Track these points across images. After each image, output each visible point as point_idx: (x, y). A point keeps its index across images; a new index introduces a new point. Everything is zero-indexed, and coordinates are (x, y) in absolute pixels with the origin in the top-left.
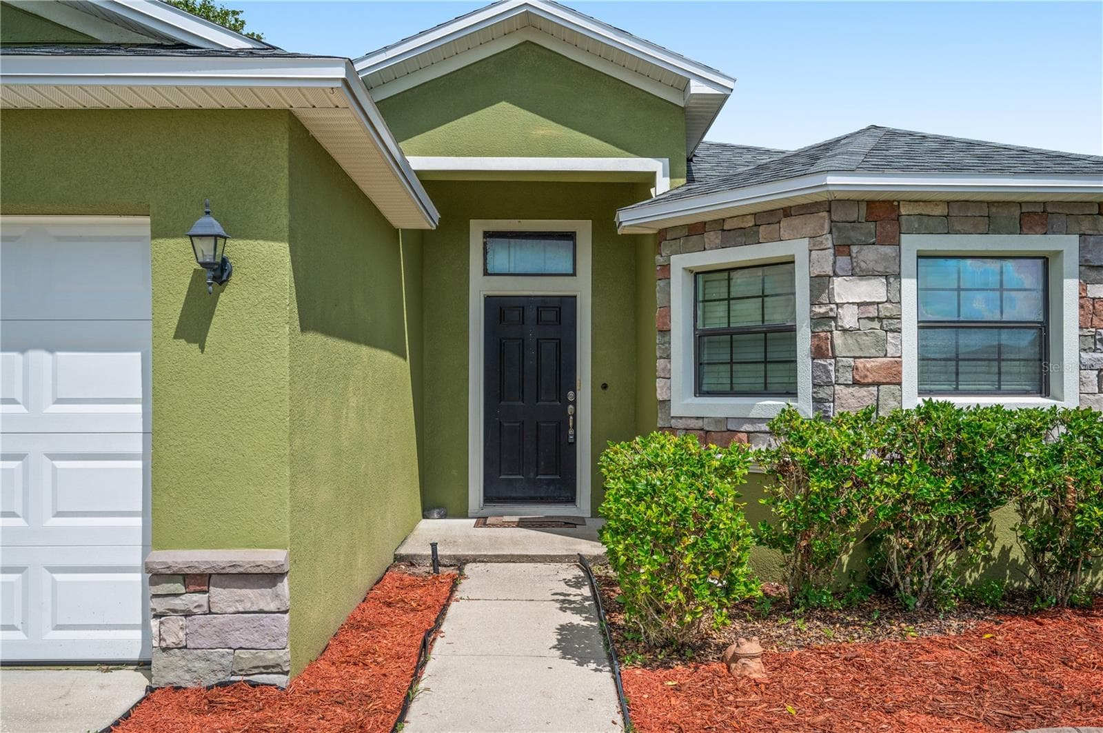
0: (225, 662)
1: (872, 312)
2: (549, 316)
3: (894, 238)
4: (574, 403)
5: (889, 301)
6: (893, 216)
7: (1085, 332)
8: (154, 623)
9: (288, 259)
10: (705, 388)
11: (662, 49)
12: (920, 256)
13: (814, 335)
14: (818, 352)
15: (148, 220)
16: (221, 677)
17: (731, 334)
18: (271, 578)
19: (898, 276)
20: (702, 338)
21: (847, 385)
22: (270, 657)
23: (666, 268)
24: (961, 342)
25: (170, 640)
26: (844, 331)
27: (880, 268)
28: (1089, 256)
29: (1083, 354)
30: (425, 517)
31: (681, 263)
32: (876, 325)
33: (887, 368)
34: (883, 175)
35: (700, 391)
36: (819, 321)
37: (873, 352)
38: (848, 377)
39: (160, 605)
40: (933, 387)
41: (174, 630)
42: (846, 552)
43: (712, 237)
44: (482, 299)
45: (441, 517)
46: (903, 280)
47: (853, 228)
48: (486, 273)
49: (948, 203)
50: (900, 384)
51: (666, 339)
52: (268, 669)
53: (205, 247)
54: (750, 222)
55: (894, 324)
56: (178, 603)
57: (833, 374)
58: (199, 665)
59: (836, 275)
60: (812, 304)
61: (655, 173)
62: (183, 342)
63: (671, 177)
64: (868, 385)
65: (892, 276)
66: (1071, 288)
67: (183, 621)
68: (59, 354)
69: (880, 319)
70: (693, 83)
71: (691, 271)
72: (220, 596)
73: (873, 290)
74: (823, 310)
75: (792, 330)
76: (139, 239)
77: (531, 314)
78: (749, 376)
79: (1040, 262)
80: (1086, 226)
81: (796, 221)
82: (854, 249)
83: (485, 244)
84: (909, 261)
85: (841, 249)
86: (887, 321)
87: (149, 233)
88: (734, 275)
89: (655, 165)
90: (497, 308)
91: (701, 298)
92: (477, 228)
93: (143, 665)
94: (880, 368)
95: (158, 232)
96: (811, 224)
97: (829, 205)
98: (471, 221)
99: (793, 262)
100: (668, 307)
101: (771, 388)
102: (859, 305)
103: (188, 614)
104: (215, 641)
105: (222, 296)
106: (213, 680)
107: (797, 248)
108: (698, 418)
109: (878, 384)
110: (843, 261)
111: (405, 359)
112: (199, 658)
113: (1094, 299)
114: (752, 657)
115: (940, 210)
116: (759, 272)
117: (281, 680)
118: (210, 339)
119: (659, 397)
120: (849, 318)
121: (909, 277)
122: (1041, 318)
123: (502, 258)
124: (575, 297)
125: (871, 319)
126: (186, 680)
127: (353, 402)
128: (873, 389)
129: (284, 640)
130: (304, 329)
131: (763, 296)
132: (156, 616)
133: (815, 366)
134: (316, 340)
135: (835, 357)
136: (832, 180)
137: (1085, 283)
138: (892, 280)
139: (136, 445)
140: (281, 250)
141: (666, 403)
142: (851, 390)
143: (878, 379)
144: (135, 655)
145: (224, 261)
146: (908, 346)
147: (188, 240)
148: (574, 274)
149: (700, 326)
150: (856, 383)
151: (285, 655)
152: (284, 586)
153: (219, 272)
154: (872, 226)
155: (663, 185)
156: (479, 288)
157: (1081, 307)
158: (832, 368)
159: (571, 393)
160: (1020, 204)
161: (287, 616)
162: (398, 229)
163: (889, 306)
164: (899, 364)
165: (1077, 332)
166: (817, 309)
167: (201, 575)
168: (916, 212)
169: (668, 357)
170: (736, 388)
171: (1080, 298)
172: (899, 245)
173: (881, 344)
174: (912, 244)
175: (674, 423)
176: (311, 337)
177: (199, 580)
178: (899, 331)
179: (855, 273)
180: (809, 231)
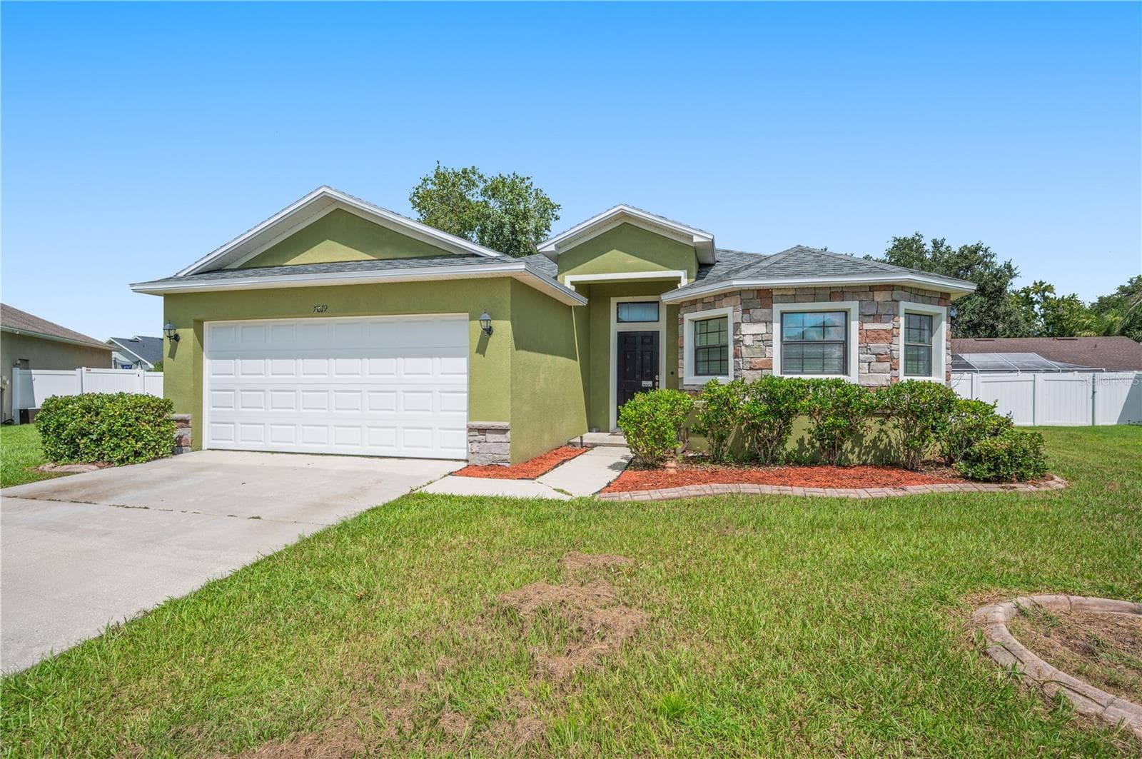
0: (491, 458)
1: (759, 338)
2: (648, 340)
3: (769, 305)
4: (658, 381)
5: (767, 333)
6: (770, 296)
7: (862, 345)
8: (470, 444)
9: (510, 325)
10: (699, 372)
11: (680, 224)
12: (782, 313)
13: (735, 348)
14: (736, 356)
15: (468, 314)
16: (489, 463)
17: (707, 348)
18: (504, 431)
19: (771, 322)
20: (697, 350)
21: (747, 370)
22: (504, 457)
23: (683, 319)
24: (805, 350)
25: (474, 450)
26: (746, 346)
27: (763, 319)
28: (863, 311)
29: (861, 355)
30: (590, 432)
31: (688, 317)
32: (761, 343)
33: (766, 362)
34: (759, 280)
35: (697, 374)
36: (737, 342)
37: (759, 355)
38: (748, 366)
39: (472, 439)
40: (792, 371)
41: (475, 447)
42: (747, 442)
43: (699, 306)
44: (617, 333)
45: (596, 432)
46: (774, 324)
47: (751, 302)
48: (618, 321)
49: (795, 289)
50: (772, 369)
51: (682, 351)
52: (504, 461)
53: (484, 324)
54: (712, 300)
55: (769, 343)
56: (476, 438)
57: (741, 365)
58: (483, 458)
59: (743, 322)
60: (734, 335)
61: (680, 277)
62: (478, 354)
63: (688, 278)
64: (757, 370)
65: (768, 322)
66: (854, 326)
67: (478, 444)
68: (443, 359)
69: (763, 341)
70: (694, 236)
71: (693, 320)
72: (489, 437)
73: (760, 328)
74: (738, 337)
75: (727, 346)
76: (466, 320)
77: (639, 339)
78: (715, 367)
79: (844, 313)
80: (863, 297)
81: (728, 299)
82: (751, 311)
83: (618, 308)
84: (777, 316)
85: (745, 311)
86: (766, 341)
87: (468, 318)
88: (709, 322)
89: (681, 274)
90: (624, 338)
91: (698, 332)
92: (614, 301)
93: (467, 461)
94: (762, 362)
95: (471, 319)
96: (732, 301)
97: (740, 292)
98: (612, 298)
99: (727, 317)
100: (683, 337)
102: (753, 335)
103: (479, 442)
104: (487, 451)
105: (490, 339)
106: (487, 464)
107: (729, 311)
108: (694, 385)
109: (762, 369)
110: (746, 316)
111: (576, 360)
112: (482, 456)
113: (866, 330)
114: (671, 468)
115: (791, 292)
116: (718, 321)
117: (507, 465)
118: (486, 353)
119: (679, 377)
120: (748, 341)
121: (777, 322)
122: (844, 339)
123: (625, 315)
124: (658, 332)
125: (759, 341)
126: (478, 463)
127: (542, 376)
128: (760, 371)
129: (508, 452)
130: (517, 349)
131: (718, 332)
132: (470, 442)
133: (735, 361)
134: (523, 353)
135: (742, 358)
136: (735, 283)
137: (862, 322)
138: (768, 323)
139: (465, 388)
140: (508, 323)
141: (682, 378)
142: (749, 372)
143: (761, 367)
144: (464, 458)
145: (491, 327)
146: (775, 353)
147: (478, 321)
148: (658, 321)
149: (696, 345)
150: (751, 369)
151: (509, 457)
152: (508, 434)
153: (489, 331)
154: (759, 300)
155: (684, 282)
156: (615, 328)
157: (860, 334)
158: (741, 362)
159: (657, 376)
160: (830, 288)
161: (509, 444)
162: (571, 307)
163: (767, 335)
164: (771, 360)
165: (857, 345)
166: (736, 337)
167: (483, 429)
168: (780, 294)
169: (683, 359)
170: (711, 372)
171: (860, 330)
172: (772, 308)
173: (763, 352)
174: (778, 308)
175: (685, 387)
176: (520, 352)
177: (483, 431)
178: (771, 346)
179: (752, 321)
180: (733, 303)
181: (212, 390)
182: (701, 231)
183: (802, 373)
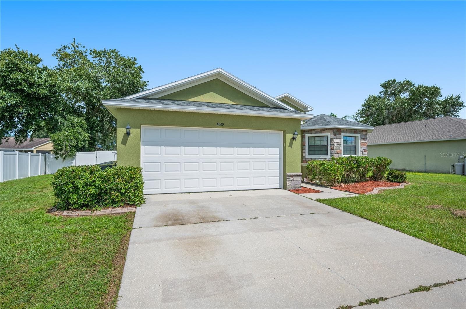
0: (295, 186)
1: (338, 144)
3: (341, 134)
6: (341, 131)
12: (344, 136)
13: (331, 147)
14: (332, 149)
17: (315, 146)
18: (300, 176)
19: (341, 139)
20: (310, 147)
21: (335, 154)
23: (305, 136)
24: (347, 148)
26: (335, 146)
28: (362, 137)
29: (361, 150)
31: (307, 136)
33: (340, 151)
34: (342, 126)
35: (309, 154)
36: (331, 145)
38: (335, 152)
41: (290, 183)
43: (313, 132)
47: (336, 132)
49: (347, 129)
50: (341, 153)
51: (305, 147)
52: (299, 187)
53: (296, 136)
54: (320, 130)
56: (290, 179)
59: (334, 138)
60: (331, 142)
62: (289, 147)
65: (340, 139)
66: (359, 141)
68: (270, 148)
70: (308, 108)
73: (338, 141)
74: (332, 143)
75: (327, 146)
78: (318, 152)
79: (355, 137)
80: (361, 133)
81: (328, 131)
84: (342, 137)
85: (335, 135)
88: (316, 137)
91: (310, 141)
95: (286, 133)
96: (330, 131)
97: (333, 129)
99: (327, 136)
100: (305, 142)
101: (322, 154)
103: (291, 181)
104: (294, 184)
105: (294, 142)
106: (294, 189)
107: (328, 134)
108: (309, 158)
109: (339, 153)
110: (335, 136)
112: (292, 186)
113: (363, 142)
115: (346, 130)
118: (292, 147)
120: (336, 144)
122: (356, 145)
126: (291, 189)
129: (301, 184)
131: (321, 141)
133: (331, 151)
136: (336, 126)
137: (361, 140)
141: (305, 156)
146: (342, 148)
149: (309, 145)
150: (337, 153)
154: (338, 132)
158: (333, 151)
160: (354, 130)
161: (301, 181)
163: (340, 143)
165: (360, 147)
166: (331, 143)
167: (293, 176)
168: (343, 130)
169: (305, 149)
170: (316, 154)
171: (361, 142)
173: (339, 148)
174: (343, 134)
175: (306, 159)
178: (341, 146)
179: (337, 138)
180: (330, 132)
181: (144, 163)
182: (311, 106)
183: (346, 155)
